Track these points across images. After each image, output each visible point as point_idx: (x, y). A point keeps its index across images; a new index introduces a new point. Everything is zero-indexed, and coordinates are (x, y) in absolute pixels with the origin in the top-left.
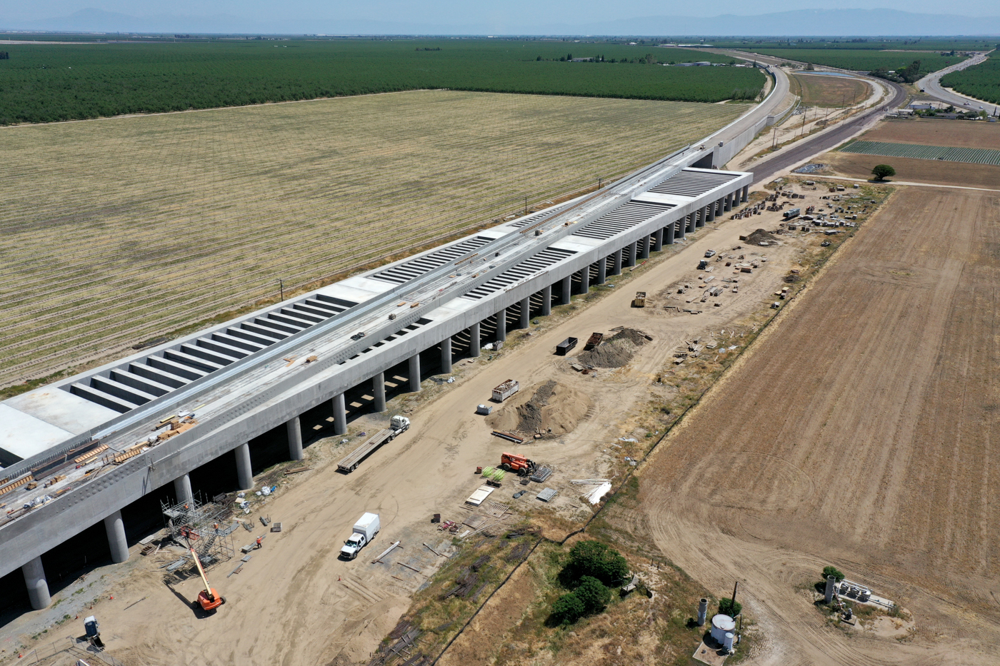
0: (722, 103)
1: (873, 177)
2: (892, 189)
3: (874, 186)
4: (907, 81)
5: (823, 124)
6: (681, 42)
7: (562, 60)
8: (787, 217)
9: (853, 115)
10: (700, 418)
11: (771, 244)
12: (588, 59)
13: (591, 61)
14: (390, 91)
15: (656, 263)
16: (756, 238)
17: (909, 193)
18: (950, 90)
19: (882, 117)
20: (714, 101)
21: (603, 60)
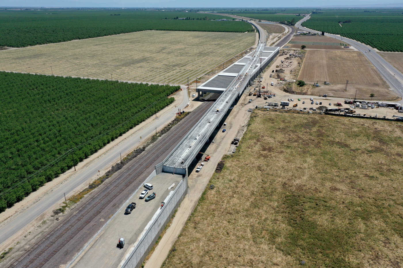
0: (246, 32)
1: (301, 48)
2: (306, 51)
3: (302, 50)
4: (292, 25)
5: (280, 38)
6: (206, 11)
7: (175, 19)
8: (290, 55)
9: (285, 35)
10: (300, 76)
11: (291, 59)
12: (185, 18)
13: (186, 19)
14: (140, 31)
15: (273, 63)
16: (287, 58)
17: (310, 51)
18: (305, 27)
19: (293, 35)
20: (244, 32)
21: (189, 19)
